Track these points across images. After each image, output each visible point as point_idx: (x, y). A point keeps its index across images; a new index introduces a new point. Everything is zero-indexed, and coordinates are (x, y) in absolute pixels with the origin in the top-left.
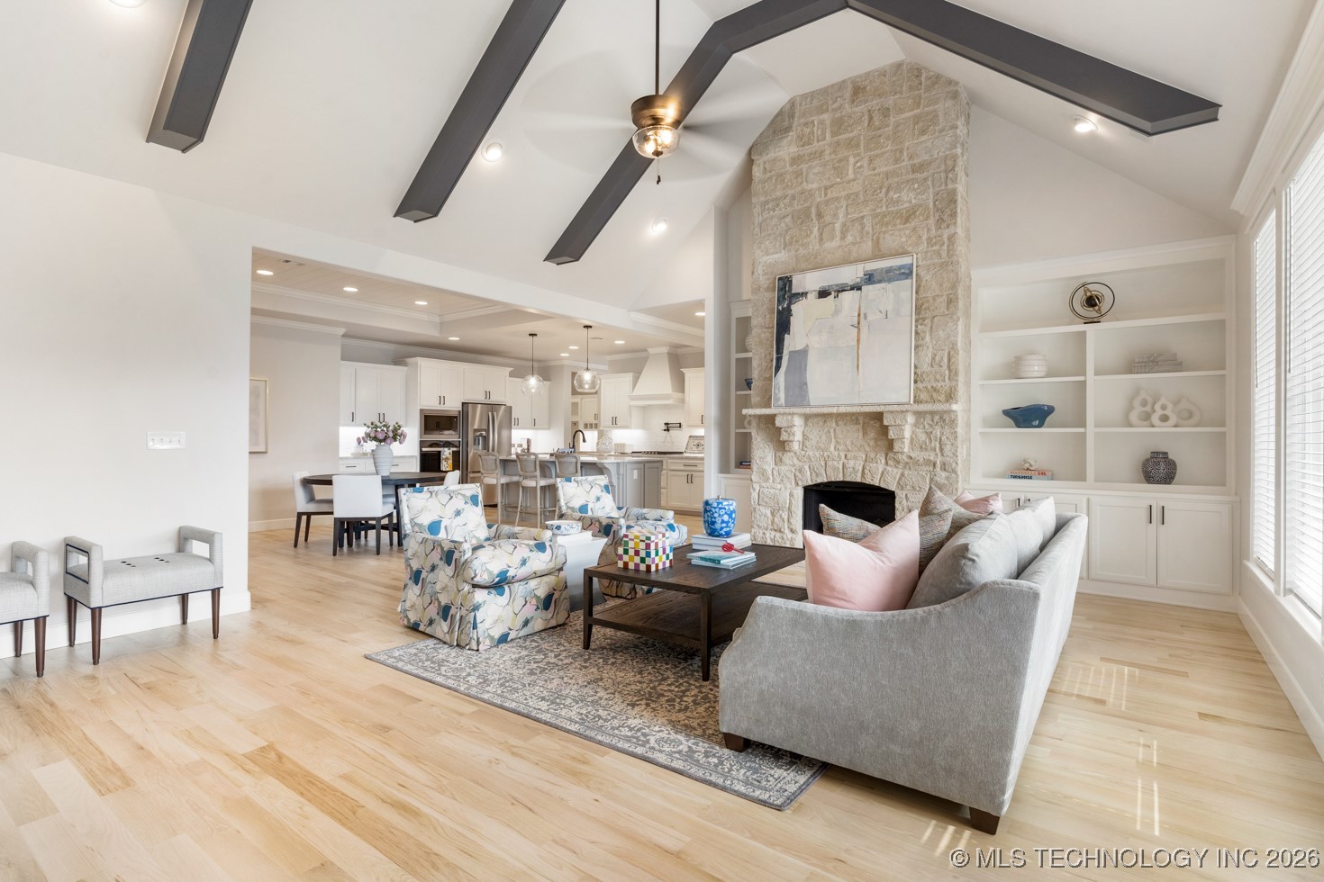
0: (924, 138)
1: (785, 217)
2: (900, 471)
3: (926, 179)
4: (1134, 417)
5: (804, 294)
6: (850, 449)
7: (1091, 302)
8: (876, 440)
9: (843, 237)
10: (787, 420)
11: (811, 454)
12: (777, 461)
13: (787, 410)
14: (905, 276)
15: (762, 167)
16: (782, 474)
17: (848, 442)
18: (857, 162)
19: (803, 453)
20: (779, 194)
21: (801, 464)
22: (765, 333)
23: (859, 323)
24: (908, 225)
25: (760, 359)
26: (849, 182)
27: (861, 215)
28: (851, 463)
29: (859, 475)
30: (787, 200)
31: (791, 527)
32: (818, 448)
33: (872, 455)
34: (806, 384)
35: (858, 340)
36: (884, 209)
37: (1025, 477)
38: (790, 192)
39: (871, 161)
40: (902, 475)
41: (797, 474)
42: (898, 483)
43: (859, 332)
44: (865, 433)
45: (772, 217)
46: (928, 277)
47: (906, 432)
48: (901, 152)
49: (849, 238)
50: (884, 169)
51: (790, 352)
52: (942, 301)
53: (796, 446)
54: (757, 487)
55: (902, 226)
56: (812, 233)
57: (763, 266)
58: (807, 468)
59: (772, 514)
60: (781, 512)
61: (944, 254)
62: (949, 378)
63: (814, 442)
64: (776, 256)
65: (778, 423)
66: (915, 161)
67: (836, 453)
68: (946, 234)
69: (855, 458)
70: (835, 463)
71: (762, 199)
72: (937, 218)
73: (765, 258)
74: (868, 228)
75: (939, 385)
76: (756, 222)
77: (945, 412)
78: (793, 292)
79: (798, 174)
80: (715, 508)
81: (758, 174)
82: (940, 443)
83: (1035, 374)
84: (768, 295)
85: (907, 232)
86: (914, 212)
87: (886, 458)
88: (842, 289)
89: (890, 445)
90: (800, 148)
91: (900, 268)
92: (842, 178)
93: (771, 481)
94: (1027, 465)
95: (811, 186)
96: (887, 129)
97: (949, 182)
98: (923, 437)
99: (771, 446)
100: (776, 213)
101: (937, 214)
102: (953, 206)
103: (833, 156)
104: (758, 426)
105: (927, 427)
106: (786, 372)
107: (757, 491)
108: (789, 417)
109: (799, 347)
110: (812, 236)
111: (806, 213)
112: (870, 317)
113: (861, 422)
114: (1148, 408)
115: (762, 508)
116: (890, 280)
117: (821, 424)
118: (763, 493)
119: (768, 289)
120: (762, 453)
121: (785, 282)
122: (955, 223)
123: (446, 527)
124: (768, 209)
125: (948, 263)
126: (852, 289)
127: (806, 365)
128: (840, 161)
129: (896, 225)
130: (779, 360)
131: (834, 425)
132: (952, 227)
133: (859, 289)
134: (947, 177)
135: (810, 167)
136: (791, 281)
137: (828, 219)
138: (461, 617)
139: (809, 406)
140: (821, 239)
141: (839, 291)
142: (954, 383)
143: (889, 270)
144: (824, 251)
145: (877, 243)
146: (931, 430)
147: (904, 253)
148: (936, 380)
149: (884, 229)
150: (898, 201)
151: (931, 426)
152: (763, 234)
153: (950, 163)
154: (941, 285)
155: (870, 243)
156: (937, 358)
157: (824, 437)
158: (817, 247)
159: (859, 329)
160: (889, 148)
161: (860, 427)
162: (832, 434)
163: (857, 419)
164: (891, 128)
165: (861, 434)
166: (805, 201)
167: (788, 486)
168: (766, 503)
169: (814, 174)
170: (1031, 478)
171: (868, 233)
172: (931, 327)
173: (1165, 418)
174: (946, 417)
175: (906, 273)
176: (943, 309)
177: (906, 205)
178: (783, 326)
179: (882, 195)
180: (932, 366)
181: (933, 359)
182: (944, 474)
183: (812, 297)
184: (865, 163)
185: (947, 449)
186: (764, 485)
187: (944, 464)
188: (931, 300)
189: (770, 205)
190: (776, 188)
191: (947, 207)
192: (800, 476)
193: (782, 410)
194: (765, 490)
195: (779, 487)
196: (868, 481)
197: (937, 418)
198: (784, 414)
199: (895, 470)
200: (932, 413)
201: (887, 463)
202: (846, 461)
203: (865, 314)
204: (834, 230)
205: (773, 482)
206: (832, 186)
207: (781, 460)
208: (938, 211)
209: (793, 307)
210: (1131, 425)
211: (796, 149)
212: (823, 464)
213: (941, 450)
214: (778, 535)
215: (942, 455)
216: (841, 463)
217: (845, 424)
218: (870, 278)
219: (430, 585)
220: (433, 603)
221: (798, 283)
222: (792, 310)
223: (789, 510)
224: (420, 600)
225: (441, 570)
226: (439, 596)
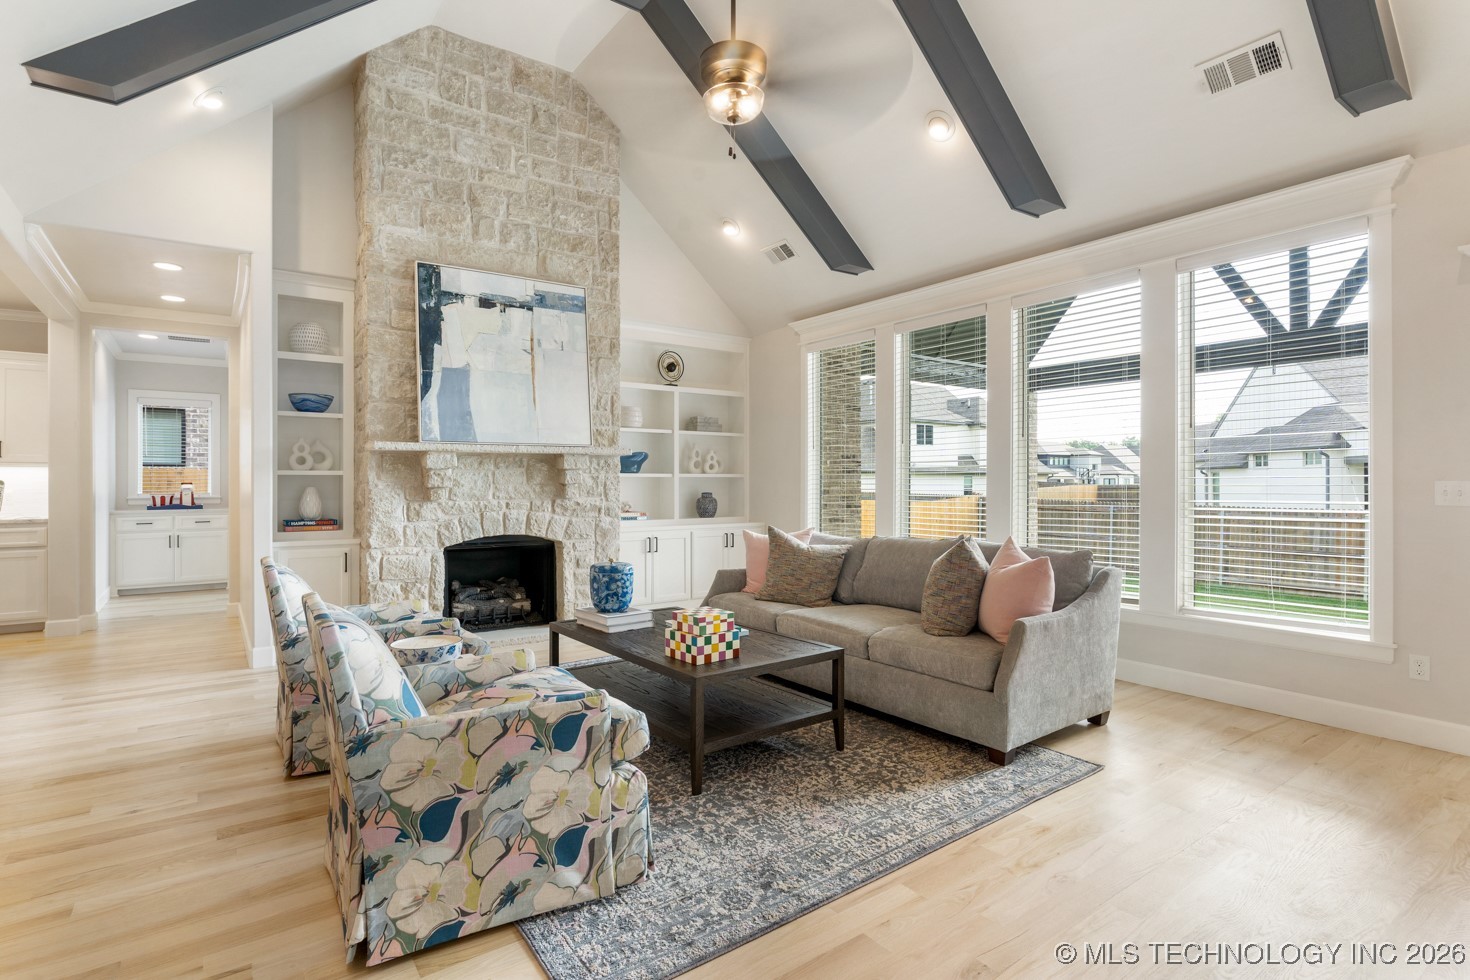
0: (590, 169)
1: (427, 182)
2: (567, 519)
3: (591, 213)
4: (692, 465)
5: (459, 297)
6: (513, 496)
7: (671, 367)
8: (542, 486)
9: (504, 240)
10: (445, 459)
11: (462, 504)
12: (412, 514)
13: (449, 447)
14: (578, 309)
15: (383, 93)
16: (420, 533)
17: (511, 489)
18: (520, 157)
19: (451, 503)
20: (413, 146)
21: (447, 518)
22: (390, 334)
23: (532, 349)
24: (575, 254)
25: (382, 371)
26: (510, 177)
27: (525, 222)
28: (514, 514)
29: (524, 526)
30: (427, 161)
31: (435, 602)
32: (472, 497)
33: (538, 503)
34: (469, 414)
35: (533, 369)
36: (550, 226)
37: (632, 518)
38: (431, 153)
39: (535, 165)
40: (570, 523)
41: (443, 530)
42: (566, 532)
43: (533, 359)
44: (529, 478)
45: (402, 176)
46: (595, 316)
47: (579, 477)
48: (567, 171)
49: (512, 245)
50: (548, 181)
51: (444, 369)
52: (606, 342)
53: (444, 494)
54: (377, 555)
55: (569, 253)
56: (464, 219)
57: (388, 238)
58: (457, 523)
60: (418, 585)
61: (608, 296)
62: (613, 423)
63: (466, 489)
64: (408, 230)
65: (430, 462)
66: (581, 189)
67: (495, 502)
68: (610, 275)
69: (519, 506)
70: (495, 514)
71: (385, 140)
72: (602, 257)
73: (389, 228)
74: (533, 241)
75: (604, 428)
76: (375, 170)
77: (609, 456)
78: (443, 289)
79: (444, 134)
80: (627, 575)
81: (377, 101)
82: (605, 487)
83: (636, 424)
84: (399, 282)
85: (575, 261)
86: (582, 243)
87: (553, 506)
88: (509, 304)
89: (560, 490)
90: (445, 101)
91: (574, 298)
92: (501, 168)
93: (402, 544)
94: (627, 508)
95: (459, 158)
96: (552, 138)
97: (613, 226)
98: (590, 482)
99: (402, 495)
100: (408, 170)
101: (602, 254)
102: (615, 251)
103: (490, 135)
104: (380, 467)
105: (593, 471)
106: (439, 396)
107: (378, 560)
108: (448, 456)
109: (457, 364)
110: (465, 224)
111: (456, 190)
112: (544, 345)
113: (525, 463)
114: (699, 459)
115: (386, 584)
116: (564, 309)
117: (476, 465)
118: (389, 562)
119: (395, 273)
120: (388, 504)
121: (429, 276)
122: (618, 269)
124: (396, 159)
125: (611, 308)
126: (522, 306)
127: (468, 390)
128: (499, 145)
129: (563, 250)
130: (427, 377)
131: (492, 467)
132: (615, 272)
133: (530, 309)
134: (611, 220)
135: (459, 133)
136: (439, 273)
137: (486, 210)
139: (475, 442)
140: (476, 233)
141: (506, 305)
142: (616, 428)
143: (562, 297)
144: (479, 248)
145: (543, 261)
146: (596, 474)
147: (570, 283)
148: (602, 424)
149: (550, 249)
150: (564, 224)
151: (597, 470)
152: (386, 192)
153: (614, 207)
154: (606, 327)
155: (535, 259)
156: (603, 401)
157: (479, 483)
158: (470, 240)
159: (533, 357)
160: (555, 160)
161: (523, 470)
162: (491, 478)
163: (521, 461)
164: (556, 139)
165: (525, 478)
166: (454, 174)
167: (429, 548)
168: (395, 575)
169: (466, 144)
170: (635, 518)
171: (534, 247)
172: (597, 368)
173: (711, 467)
174: (610, 461)
175: (580, 306)
176: (607, 352)
177: (573, 232)
178: (431, 331)
179: (548, 209)
180: (597, 408)
181: (599, 401)
182: (608, 519)
183: (470, 303)
184: (529, 162)
185: (611, 493)
186: (391, 551)
187: (608, 509)
188: (597, 340)
189: (400, 156)
190: (409, 136)
191: (609, 252)
192: (447, 533)
193: (440, 447)
194: (393, 558)
195: (415, 550)
196: (535, 532)
197: (602, 462)
198: (438, 451)
199: (563, 518)
200: (598, 457)
201: (554, 511)
202: (507, 511)
203: (539, 341)
204: (492, 226)
205: (406, 544)
206: (489, 172)
207: (418, 514)
208: (603, 249)
209: (443, 309)
210: (689, 472)
211: (438, 99)
212: (478, 515)
213: (606, 495)
215: (607, 500)
216: (501, 513)
217: (507, 467)
218: (542, 300)
219: (499, 816)
220: (514, 850)
221: (450, 279)
222: (441, 313)
223: (432, 580)
224: (461, 867)
225: (536, 768)
226: (536, 825)
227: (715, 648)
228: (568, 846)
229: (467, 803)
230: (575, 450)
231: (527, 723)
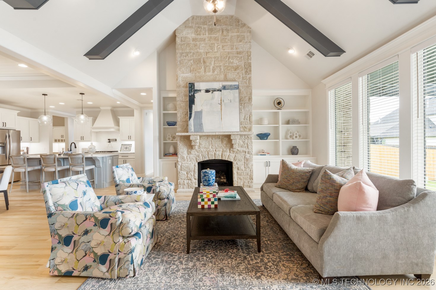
0: (241, 43)
1: (192, 60)
2: (234, 155)
3: (241, 57)
4: (288, 137)
5: (200, 90)
6: (217, 148)
7: (279, 103)
8: (226, 144)
9: (213, 72)
10: (195, 137)
11: (202, 150)
12: (189, 153)
13: (196, 134)
14: (236, 89)
15: (180, 39)
16: (191, 158)
17: (216, 145)
18: (218, 46)
19: (199, 150)
20: (188, 51)
21: (198, 154)
22: (183, 104)
23: (221, 103)
24: (236, 71)
25: (181, 114)
26: (215, 52)
27: (220, 65)
28: (217, 153)
29: (221, 157)
30: (191, 54)
31: (195, 178)
32: (205, 148)
33: (225, 150)
34: (202, 124)
35: (221, 109)
36: (228, 64)
38: (192, 51)
39: (223, 47)
40: (235, 156)
41: (197, 157)
42: (234, 159)
43: (221, 106)
44: (222, 142)
45: (185, 60)
46: (243, 90)
47: (237, 142)
48: (233, 46)
49: (216, 72)
50: (227, 51)
51: (195, 112)
52: (247, 98)
53: (197, 147)
54: (180, 163)
55: (234, 72)
56: (202, 68)
57: (181, 78)
58: (201, 155)
59: (187, 173)
60: (191, 172)
61: (248, 83)
62: (250, 124)
63: (203, 146)
64: (187, 74)
65: (191, 138)
66: (238, 50)
67: (212, 149)
68: (248, 76)
69: (219, 151)
70: (212, 153)
71: (181, 51)
72: (245, 71)
73: (182, 75)
74: (222, 70)
75: (247, 126)
76: (178, 60)
77: (249, 135)
78: (195, 89)
79: (196, 45)
81: (178, 41)
82: (247, 145)
83: (266, 124)
84: (184, 89)
85: (236, 74)
86: (238, 68)
87: (230, 151)
88: (214, 90)
89: (232, 146)
90: (196, 36)
91: (235, 85)
92: (212, 50)
93: (186, 161)
95: (200, 51)
96: (228, 37)
97: (249, 60)
98: (242, 143)
99: (186, 147)
100: (187, 58)
101: (245, 70)
102: (250, 68)
103: (209, 42)
104: (180, 140)
105: (243, 140)
106: (194, 119)
107: (180, 165)
108: (196, 136)
109: (199, 110)
110: (202, 69)
111: (199, 60)
112: (225, 101)
113: (221, 138)
114: (292, 134)
115: (182, 172)
116: (231, 89)
117: (206, 139)
118: (183, 166)
119: (183, 87)
120: (182, 150)
121: (191, 87)
122: (251, 73)
123: (80, 203)
124: (183, 56)
125: (249, 86)
126: (218, 91)
127: (202, 117)
128: (212, 44)
129: (232, 71)
130: (191, 114)
131: (211, 139)
132: (250, 74)
133: (221, 91)
134: (248, 58)
135: (200, 44)
136: (194, 85)
137: (208, 64)
138: (119, 259)
139: (204, 132)
140: (205, 71)
141: (213, 91)
142: (251, 125)
143: (231, 86)
144: (206, 76)
145: (225, 76)
146: (244, 141)
147: (235, 81)
148: (246, 124)
149: (228, 71)
150: (232, 63)
151: (244, 139)
152: (181, 65)
153: (249, 53)
154: (247, 93)
155: (223, 75)
156: (246, 117)
157: (207, 144)
158: (203, 74)
159: (221, 105)
160: (229, 44)
161: (220, 140)
162: (210, 143)
163: (219, 137)
164: (230, 37)
165: (221, 142)
166: (199, 56)
167: (193, 162)
168: (184, 169)
169: (202, 46)
170: (265, 155)
171: (222, 72)
172: (244, 107)
173: (296, 137)
174: (249, 136)
175: (237, 87)
176: (248, 101)
177: (235, 64)
178: (192, 101)
179: (227, 59)
180: (244, 120)
181: (245, 117)
182: (249, 155)
183: (203, 92)
184: (221, 47)
185: (250, 147)
186: (183, 162)
187: (249, 152)
188: (244, 98)
189: (184, 54)
190: (187, 48)
191: (248, 68)
192: (198, 158)
193: (193, 134)
194: (184, 165)
195: (190, 163)
196: (224, 159)
197: (246, 137)
198: (193, 135)
199: (233, 155)
200: (245, 135)
201: (230, 152)
202: (216, 152)
203: (223, 100)
204: (210, 68)
205: (187, 161)
206: (209, 52)
207: (190, 153)
208: (245, 68)
209: (195, 95)
210: (288, 139)
211: (194, 36)
212: (207, 153)
213: (248, 147)
214: (190, 181)
215: (248, 149)
216: (214, 153)
217: (215, 139)
218: (224, 88)
219: (84, 244)
220: (88, 255)
221: (197, 86)
222: (195, 96)
223: (194, 171)
224: (73, 256)
225: (95, 232)
226: (94, 249)
227: (206, 203)
228: (103, 259)
229: (75, 238)
230: (234, 133)
231: (92, 218)
